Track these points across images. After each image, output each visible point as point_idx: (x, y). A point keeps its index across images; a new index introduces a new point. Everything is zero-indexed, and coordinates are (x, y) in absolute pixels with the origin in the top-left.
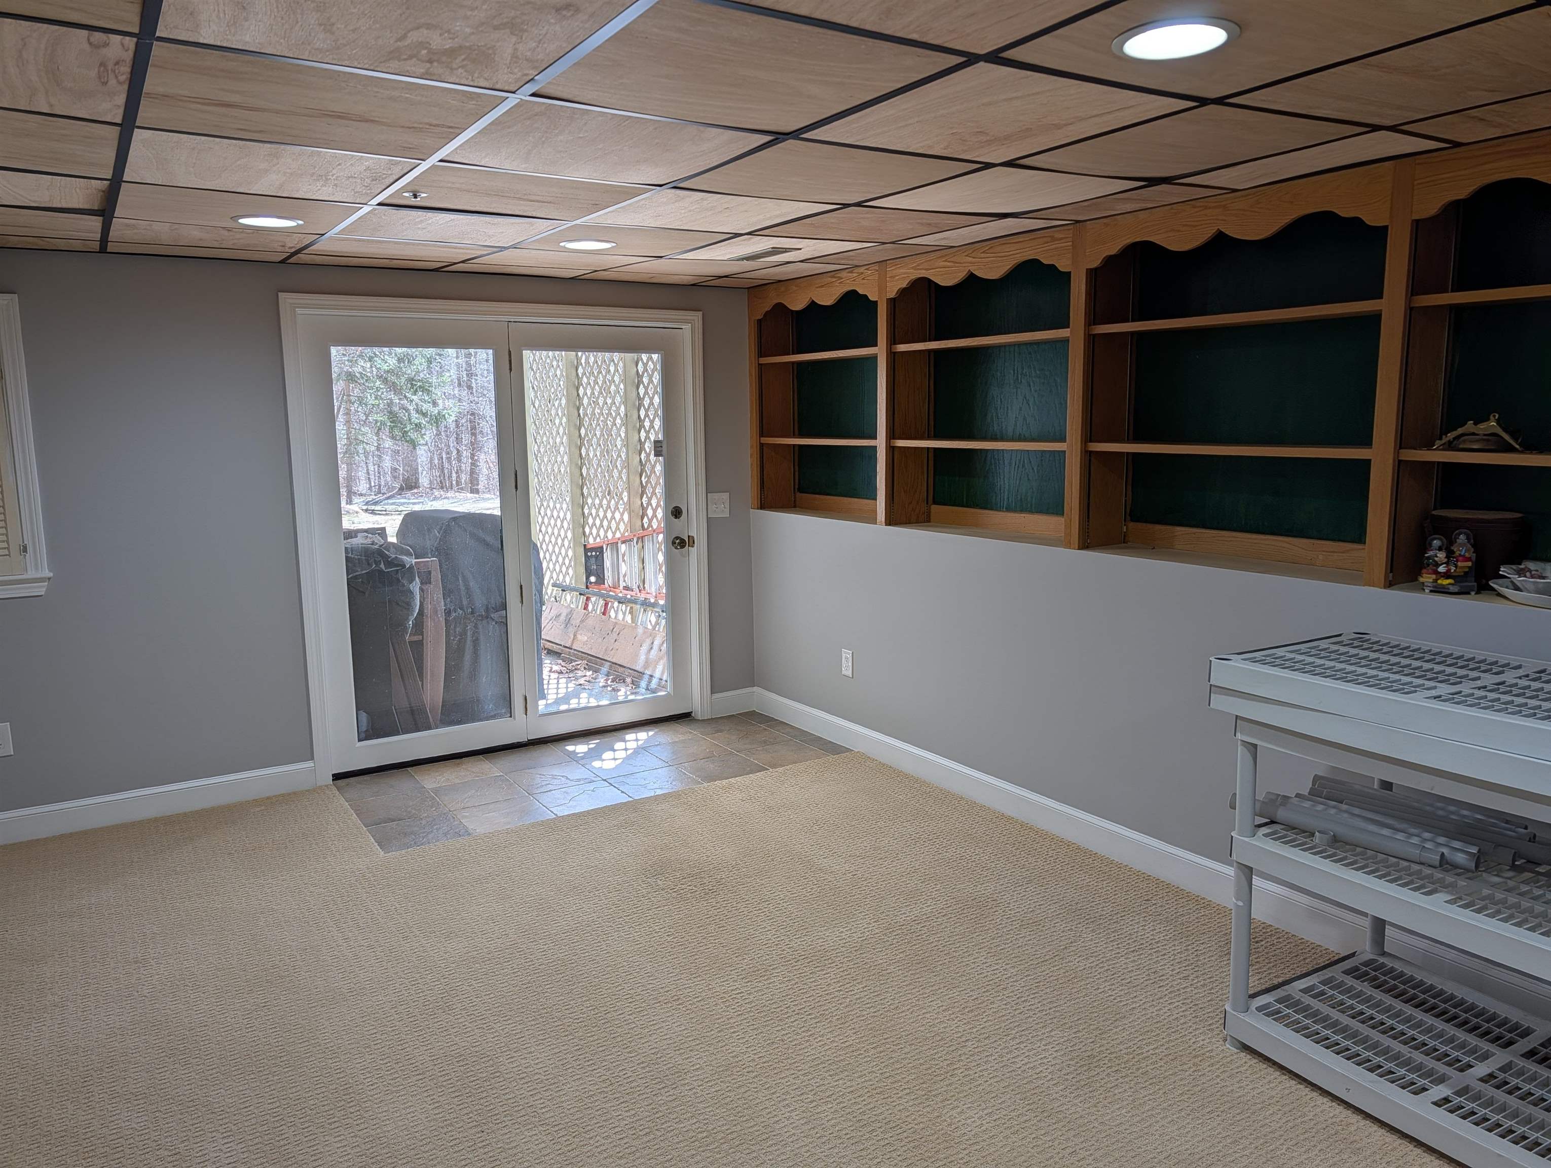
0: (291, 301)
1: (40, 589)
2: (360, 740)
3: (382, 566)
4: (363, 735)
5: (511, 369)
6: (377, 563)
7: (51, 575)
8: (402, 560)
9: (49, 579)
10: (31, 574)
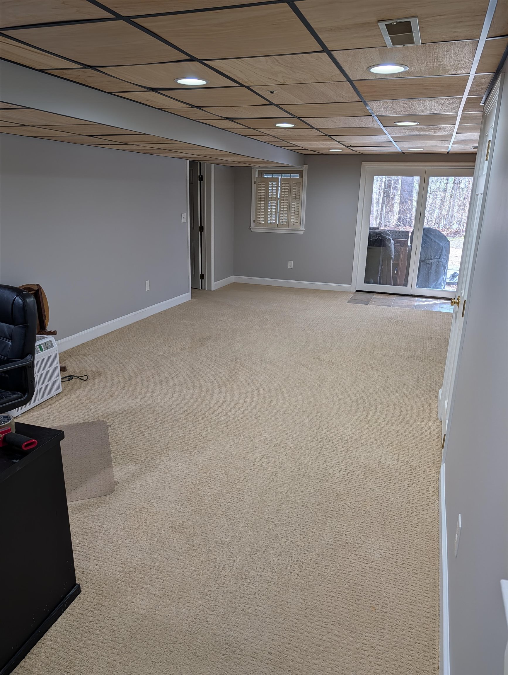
0: (365, 164)
1: (302, 233)
2: (364, 283)
3: (380, 237)
4: (366, 282)
5: (424, 183)
6: (379, 236)
7: (304, 229)
8: (386, 237)
9: (304, 230)
10: (301, 229)
